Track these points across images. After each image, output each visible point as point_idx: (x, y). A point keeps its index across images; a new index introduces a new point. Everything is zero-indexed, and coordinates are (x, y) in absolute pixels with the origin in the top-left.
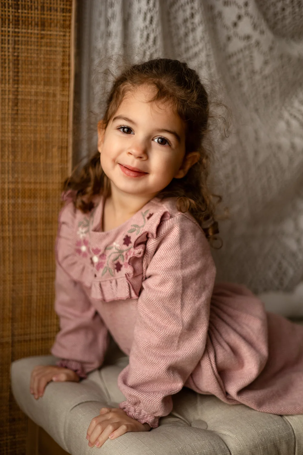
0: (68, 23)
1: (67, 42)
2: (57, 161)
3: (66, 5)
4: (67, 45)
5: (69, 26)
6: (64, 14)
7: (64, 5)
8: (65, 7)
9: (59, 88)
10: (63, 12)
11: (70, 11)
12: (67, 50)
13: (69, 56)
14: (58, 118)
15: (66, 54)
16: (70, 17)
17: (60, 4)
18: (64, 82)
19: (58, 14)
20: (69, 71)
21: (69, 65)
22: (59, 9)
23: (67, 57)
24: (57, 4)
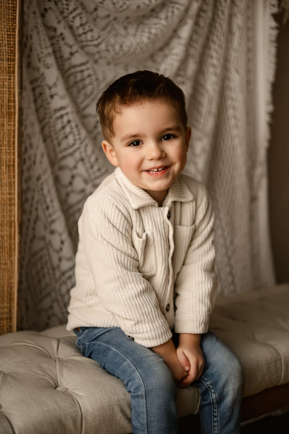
0: (12, 69)
1: (12, 84)
2: (6, 176)
3: (11, 56)
4: (12, 86)
5: (14, 72)
6: (9, 63)
7: (8, 56)
8: (9, 57)
9: (6, 120)
10: (8, 61)
11: (14, 60)
12: (12, 90)
13: (14, 94)
14: (6, 143)
15: (11, 93)
16: (14, 65)
17: (6, 55)
18: (10, 115)
19: (4, 62)
20: (14, 106)
21: (14, 101)
22: (5, 59)
23: (12, 96)
24: (3, 55)
